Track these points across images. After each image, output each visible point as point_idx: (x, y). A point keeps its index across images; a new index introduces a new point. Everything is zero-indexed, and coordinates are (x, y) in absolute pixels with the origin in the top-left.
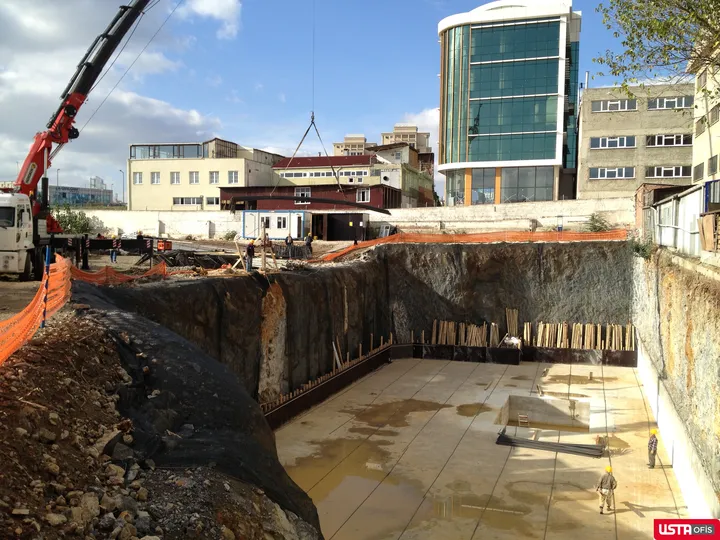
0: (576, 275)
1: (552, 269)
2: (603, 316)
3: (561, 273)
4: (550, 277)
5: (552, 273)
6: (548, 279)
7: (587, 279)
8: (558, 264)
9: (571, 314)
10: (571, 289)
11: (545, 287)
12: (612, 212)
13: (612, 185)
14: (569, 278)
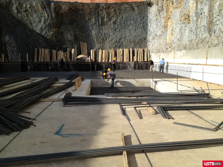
0: (118, 21)
1: (106, 17)
2: (133, 44)
3: (110, 20)
4: (104, 22)
5: (105, 20)
6: (103, 24)
7: (124, 23)
8: (108, 14)
9: (116, 44)
10: (116, 29)
11: (102, 28)
14: (114, 23)
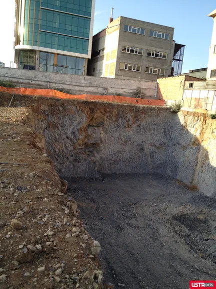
4: (128, 125)
5: (130, 122)
10: (138, 132)
11: (125, 130)
12: (145, 89)
13: (130, 74)
14: (138, 126)
